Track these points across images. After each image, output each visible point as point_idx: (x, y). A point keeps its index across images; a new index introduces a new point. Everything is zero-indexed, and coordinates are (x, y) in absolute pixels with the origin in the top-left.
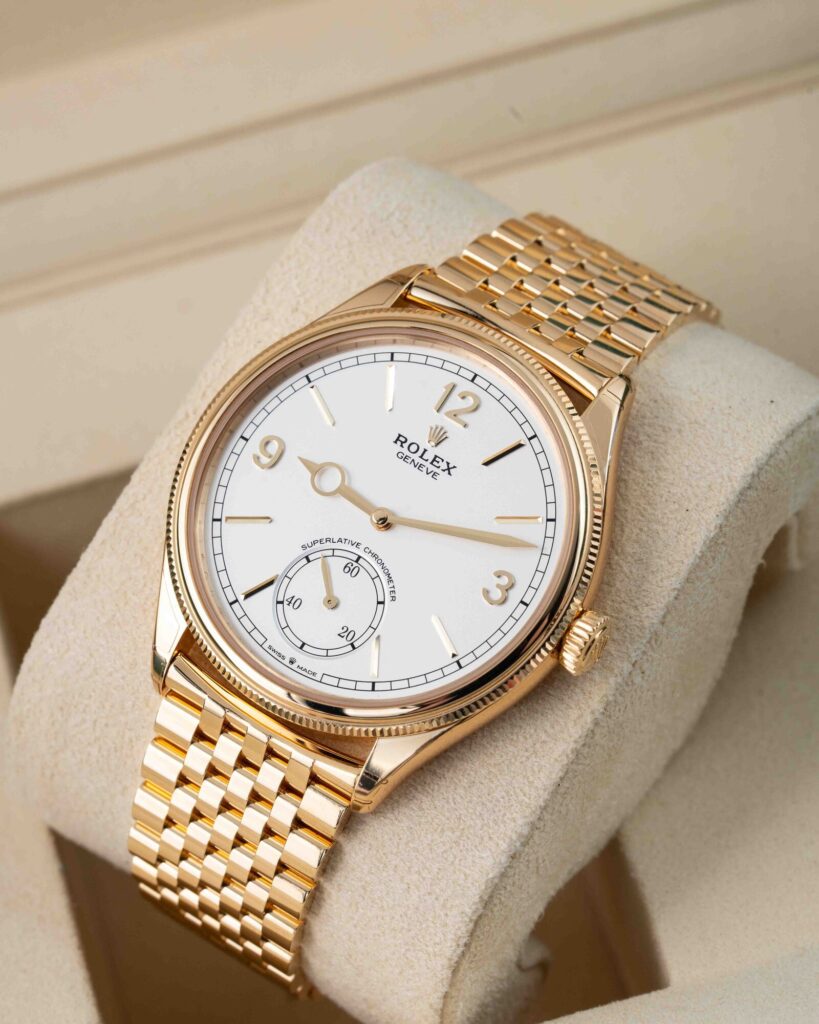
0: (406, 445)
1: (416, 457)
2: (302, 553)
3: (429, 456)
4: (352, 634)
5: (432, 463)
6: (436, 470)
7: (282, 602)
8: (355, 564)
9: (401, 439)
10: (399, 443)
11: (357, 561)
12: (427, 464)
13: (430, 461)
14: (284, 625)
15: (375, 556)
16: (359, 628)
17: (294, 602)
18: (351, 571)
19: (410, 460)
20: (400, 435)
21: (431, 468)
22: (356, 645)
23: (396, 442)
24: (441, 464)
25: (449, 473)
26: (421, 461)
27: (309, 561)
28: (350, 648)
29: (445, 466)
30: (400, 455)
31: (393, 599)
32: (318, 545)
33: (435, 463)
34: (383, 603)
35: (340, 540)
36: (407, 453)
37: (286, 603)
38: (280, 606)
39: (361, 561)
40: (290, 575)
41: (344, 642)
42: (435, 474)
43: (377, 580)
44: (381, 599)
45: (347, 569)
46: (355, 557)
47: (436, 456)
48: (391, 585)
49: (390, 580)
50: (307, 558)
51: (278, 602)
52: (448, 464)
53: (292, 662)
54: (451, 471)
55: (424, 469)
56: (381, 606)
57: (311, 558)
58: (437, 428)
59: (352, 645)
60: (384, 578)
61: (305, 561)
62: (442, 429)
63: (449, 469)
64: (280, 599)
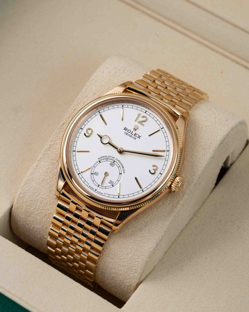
0: (127, 130)
1: (130, 134)
2: (98, 160)
3: (134, 133)
4: (112, 183)
5: (134, 135)
6: (135, 137)
7: (93, 174)
8: (113, 163)
9: (126, 129)
10: (125, 130)
11: (114, 162)
12: (133, 136)
13: (134, 134)
14: (93, 180)
15: (119, 161)
16: (114, 181)
17: (96, 174)
18: (112, 165)
19: (128, 135)
20: (125, 128)
21: (134, 137)
22: (114, 185)
23: (124, 130)
24: (137, 135)
25: (139, 138)
26: (131, 135)
27: (100, 162)
28: (112, 186)
29: (138, 136)
30: (125, 133)
31: (124, 173)
32: (103, 158)
33: (135, 135)
34: (121, 174)
35: (109, 157)
36: (127, 132)
37: (94, 174)
38: (92, 175)
39: (115, 162)
40: (95, 166)
41: (110, 185)
42: (135, 138)
43: (119, 168)
44: (121, 173)
45: (111, 165)
46: (113, 161)
47: (135, 133)
48: (123, 169)
49: (123, 167)
50: (100, 161)
51: (92, 174)
52: (139, 135)
53: (96, 190)
54: (140, 137)
55: (132, 137)
56: (120, 175)
57: (101, 161)
58: (136, 125)
59: (113, 185)
60: (121, 167)
61: (99, 162)
62: (137, 126)
63: (139, 137)
64: (92, 173)
